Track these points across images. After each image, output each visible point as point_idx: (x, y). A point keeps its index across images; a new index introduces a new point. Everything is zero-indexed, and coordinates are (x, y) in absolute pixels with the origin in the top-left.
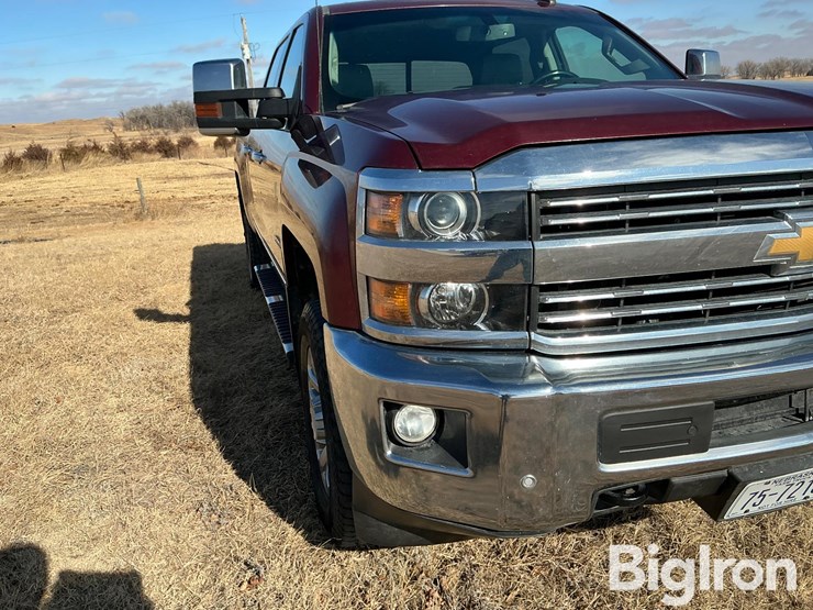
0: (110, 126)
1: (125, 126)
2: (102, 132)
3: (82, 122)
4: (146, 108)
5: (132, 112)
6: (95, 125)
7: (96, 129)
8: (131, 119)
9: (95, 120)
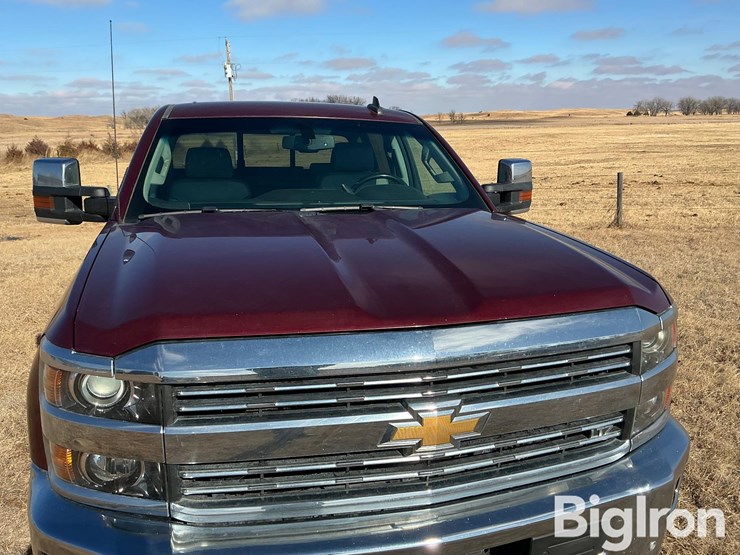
0: (113, 123)
1: (126, 124)
2: (105, 128)
3: (87, 118)
4: (146, 110)
5: (133, 112)
6: (99, 121)
7: (100, 125)
8: (132, 119)
9: (99, 117)
